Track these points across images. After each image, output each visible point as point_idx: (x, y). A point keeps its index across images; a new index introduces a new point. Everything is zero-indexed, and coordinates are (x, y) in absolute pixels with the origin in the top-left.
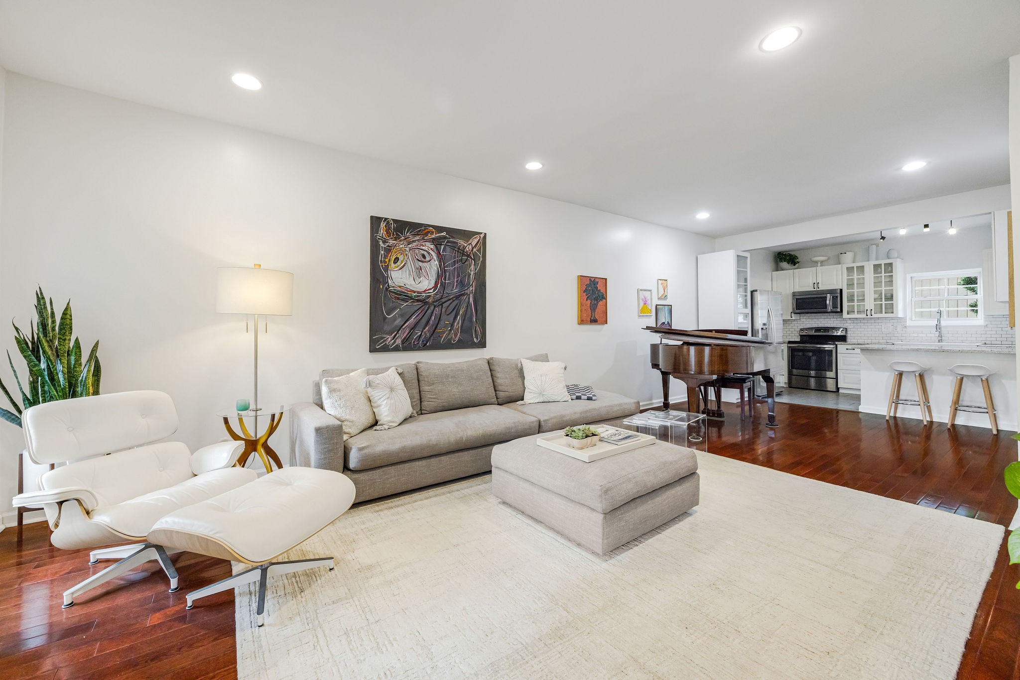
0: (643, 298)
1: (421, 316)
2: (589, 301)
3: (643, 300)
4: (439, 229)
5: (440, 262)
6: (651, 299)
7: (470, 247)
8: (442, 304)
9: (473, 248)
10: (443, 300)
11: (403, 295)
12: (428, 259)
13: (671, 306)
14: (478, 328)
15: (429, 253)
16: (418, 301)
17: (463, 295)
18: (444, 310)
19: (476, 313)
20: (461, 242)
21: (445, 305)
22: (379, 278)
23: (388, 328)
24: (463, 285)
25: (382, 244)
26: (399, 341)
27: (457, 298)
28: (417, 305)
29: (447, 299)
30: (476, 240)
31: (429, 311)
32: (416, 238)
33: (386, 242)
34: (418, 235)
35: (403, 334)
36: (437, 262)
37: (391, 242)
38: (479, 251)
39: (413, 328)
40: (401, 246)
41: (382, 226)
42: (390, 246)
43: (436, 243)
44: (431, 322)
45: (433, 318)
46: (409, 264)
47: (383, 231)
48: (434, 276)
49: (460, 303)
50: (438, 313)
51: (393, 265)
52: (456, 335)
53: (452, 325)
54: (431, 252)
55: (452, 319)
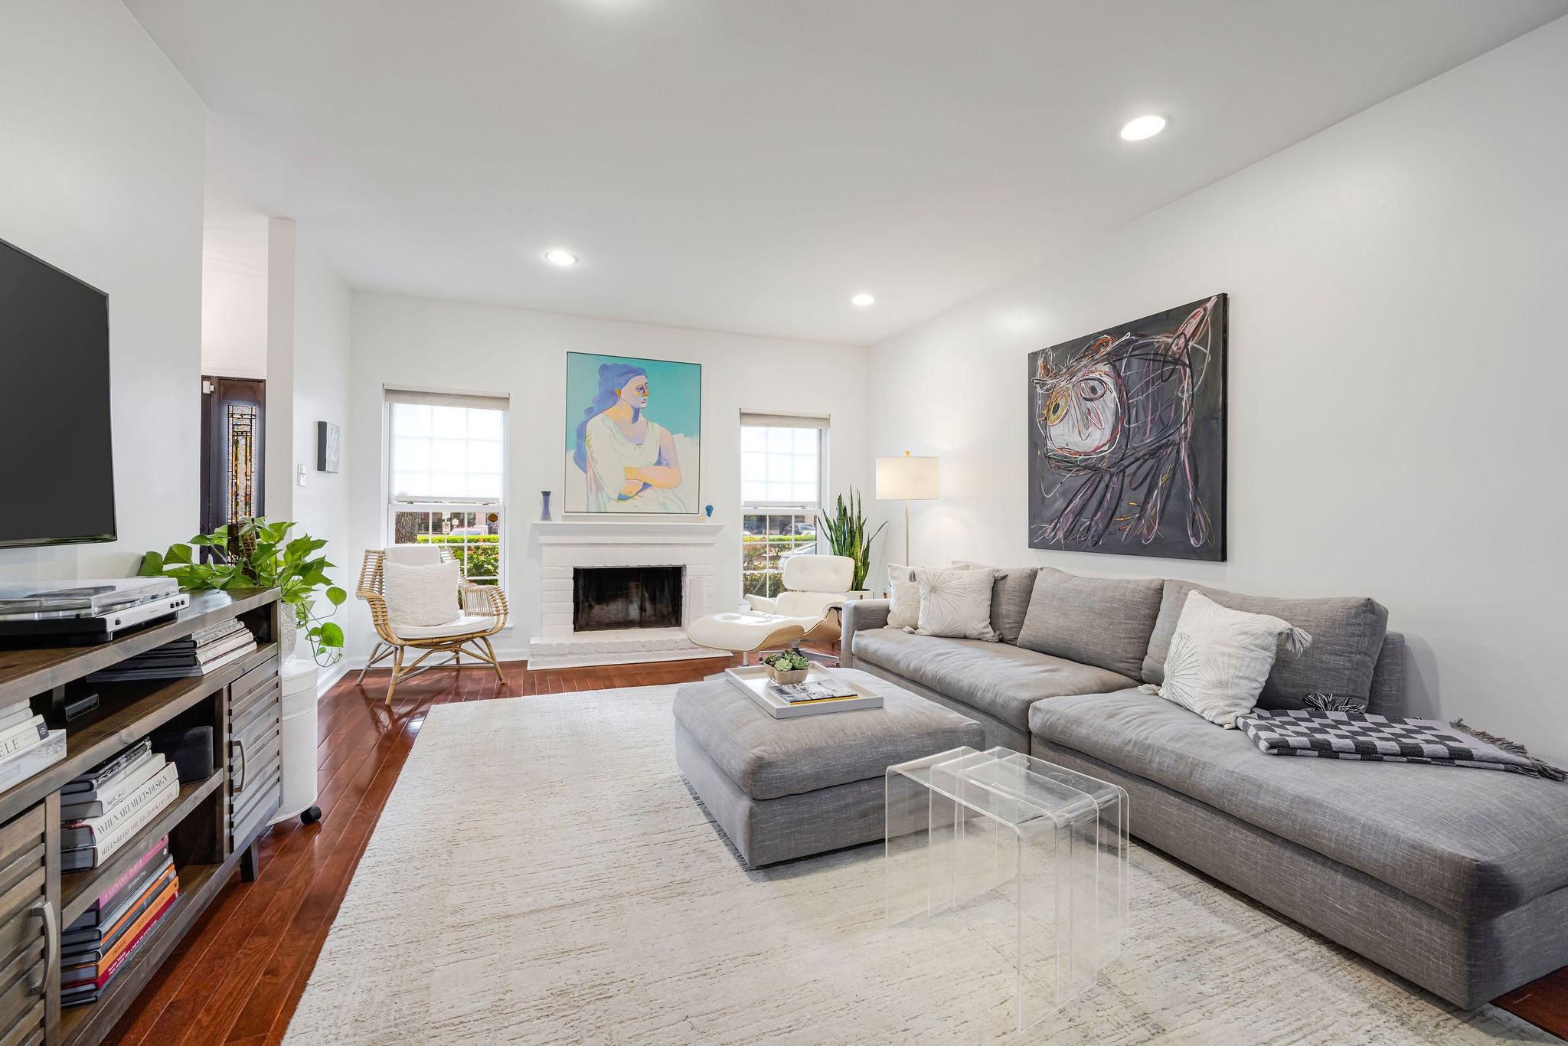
1: (1089, 492)
4: (1117, 331)
5: (1120, 392)
7: (1181, 341)
8: (1123, 471)
9: (1187, 341)
10: (1126, 462)
11: (1065, 462)
12: (1100, 392)
14: (1199, 516)
15: (1101, 382)
16: (1085, 468)
17: (1167, 445)
18: (1127, 481)
19: (1195, 483)
20: (1162, 339)
21: (1129, 471)
22: (1037, 440)
23: (1048, 513)
24: (1164, 426)
25: (1039, 391)
26: (1060, 535)
27: (1153, 454)
28: (1084, 475)
29: (1132, 459)
30: (1194, 322)
31: (1103, 485)
32: (1082, 364)
33: (1044, 385)
34: (1085, 356)
35: (1065, 524)
36: (1115, 394)
37: (1050, 382)
38: (1203, 342)
39: (1079, 514)
40: (1063, 384)
41: (1040, 362)
42: (1047, 390)
43: (1114, 358)
44: (1105, 504)
45: (1108, 496)
46: (1072, 409)
47: (1040, 371)
48: (1111, 419)
49: (1159, 462)
50: (1117, 487)
51: (1052, 417)
52: (1150, 529)
53: (1143, 509)
54: (1106, 379)
55: (1142, 498)
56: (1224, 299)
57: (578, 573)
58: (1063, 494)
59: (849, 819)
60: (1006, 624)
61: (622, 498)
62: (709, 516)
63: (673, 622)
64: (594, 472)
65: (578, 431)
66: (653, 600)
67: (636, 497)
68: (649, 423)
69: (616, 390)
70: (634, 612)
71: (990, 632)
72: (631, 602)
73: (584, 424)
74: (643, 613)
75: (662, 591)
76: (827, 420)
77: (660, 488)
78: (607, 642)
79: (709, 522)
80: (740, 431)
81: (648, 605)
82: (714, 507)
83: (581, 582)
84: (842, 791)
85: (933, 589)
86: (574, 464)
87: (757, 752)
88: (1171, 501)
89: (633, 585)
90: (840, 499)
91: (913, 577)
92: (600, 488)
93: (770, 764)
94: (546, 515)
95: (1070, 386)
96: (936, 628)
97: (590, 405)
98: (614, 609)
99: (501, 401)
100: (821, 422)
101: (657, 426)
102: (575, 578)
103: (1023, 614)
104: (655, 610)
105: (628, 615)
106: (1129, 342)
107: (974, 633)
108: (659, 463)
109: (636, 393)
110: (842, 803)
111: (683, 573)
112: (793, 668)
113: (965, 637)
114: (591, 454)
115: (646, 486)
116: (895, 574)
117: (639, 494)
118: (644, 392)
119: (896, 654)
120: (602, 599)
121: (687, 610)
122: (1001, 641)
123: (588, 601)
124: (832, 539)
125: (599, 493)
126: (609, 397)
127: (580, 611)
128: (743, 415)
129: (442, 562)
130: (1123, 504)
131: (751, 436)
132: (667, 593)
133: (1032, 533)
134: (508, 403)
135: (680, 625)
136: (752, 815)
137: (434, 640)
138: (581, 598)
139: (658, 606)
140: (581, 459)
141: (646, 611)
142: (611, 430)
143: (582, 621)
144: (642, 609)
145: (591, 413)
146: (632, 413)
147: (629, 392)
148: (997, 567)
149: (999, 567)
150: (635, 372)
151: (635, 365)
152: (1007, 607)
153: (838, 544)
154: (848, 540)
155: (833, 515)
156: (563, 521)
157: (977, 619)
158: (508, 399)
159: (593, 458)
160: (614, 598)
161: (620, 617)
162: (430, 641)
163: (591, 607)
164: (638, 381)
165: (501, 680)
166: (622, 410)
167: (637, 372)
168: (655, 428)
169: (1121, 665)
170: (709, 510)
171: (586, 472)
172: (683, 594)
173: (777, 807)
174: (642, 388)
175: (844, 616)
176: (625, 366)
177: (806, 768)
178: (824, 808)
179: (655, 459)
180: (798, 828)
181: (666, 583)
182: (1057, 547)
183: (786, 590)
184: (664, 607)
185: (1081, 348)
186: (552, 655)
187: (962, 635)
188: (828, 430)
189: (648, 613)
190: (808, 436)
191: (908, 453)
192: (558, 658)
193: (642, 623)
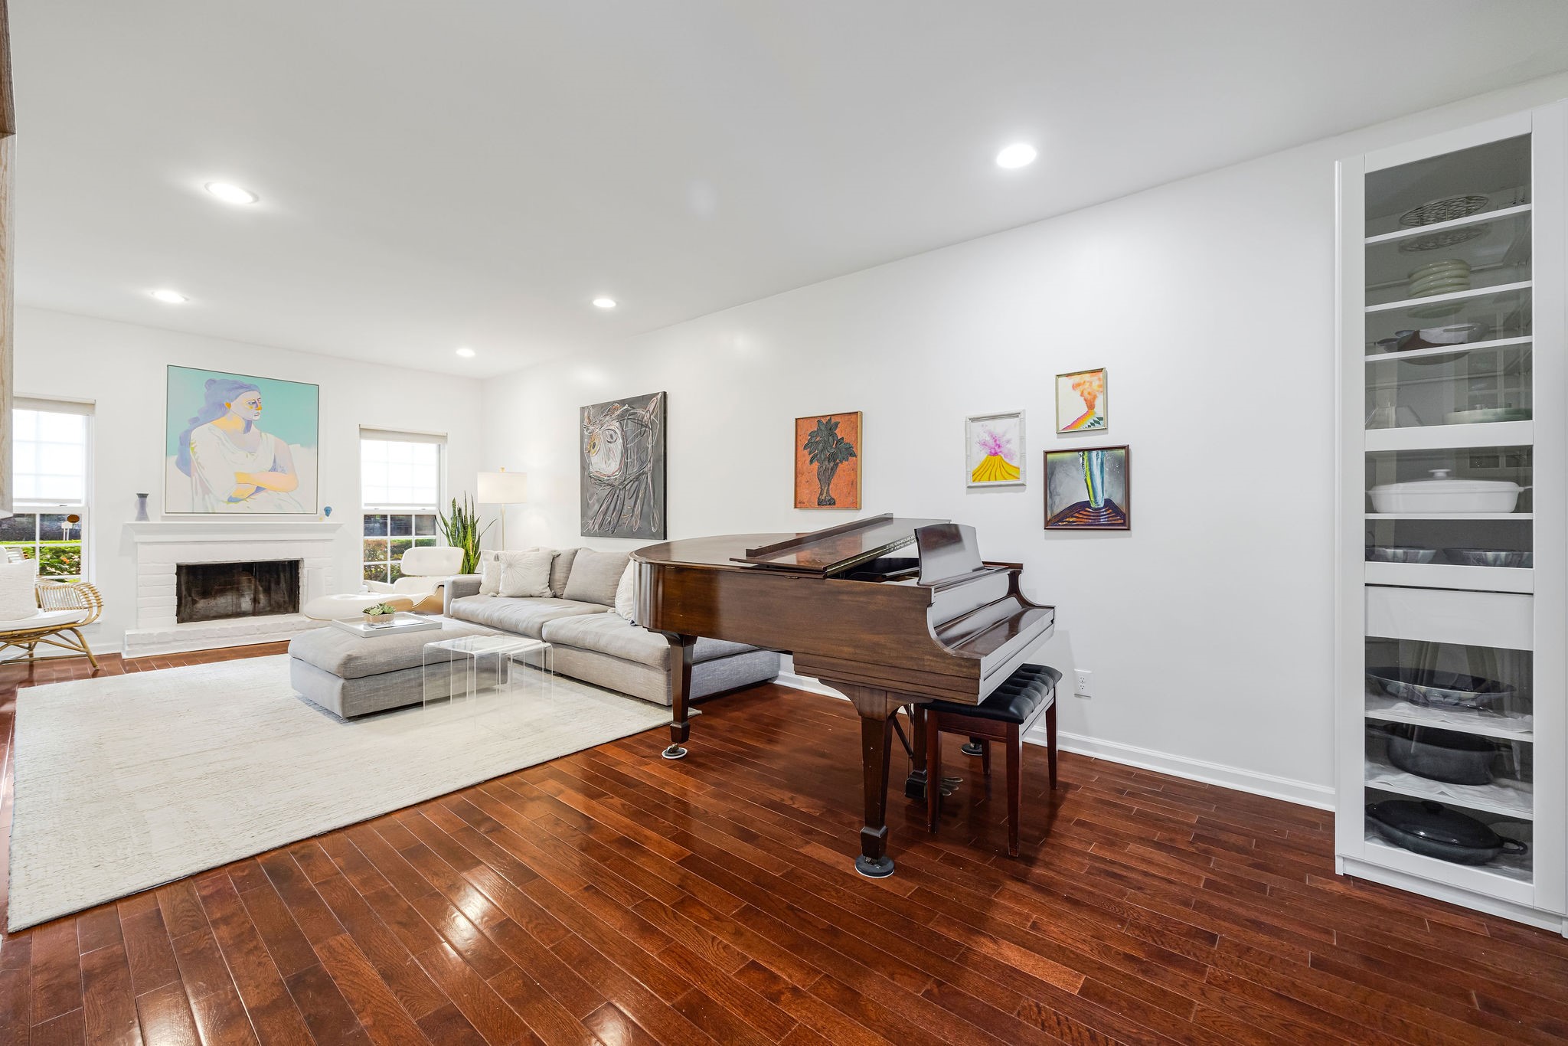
0: (988, 439)
1: (610, 500)
2: (816, 465)
3: (984, 444)
4: (623, 402)
5: (623, 439)
6: (1022, 439)
7: (648, 415)
8: (625, 487)
9: (650, 415)
10: (626, 483)
11: (599, 481)
12: (615, 438)
13: (1126, 448)
14: (655, 515)
15: (615, 432)
16: (608, 485)
17: (643, 473)
18: (627, 493)
19: (654, 496)
20: (640, 412)
21: (628, 487)
22: (584, 466)
23: (591, 513)
24: (642, 463)
25: (586, 433)
26: (597, 527)
27: (637, 478)
28: (608, 489)
29: (628, 481)
30: (653, 404)
31: (616, 495)
32: (607, 419)
33: (588, 429)
34: (608, 415)
35: (599, 520)
36: (621, 441)
37: (591, 428)
38: (656, 417)
39: (605, 514)
40: (597, 430)
41: (586, 414)
42: (590, 433)
43: (621, 418)
44: (617, 508)
45: (618, 503)
46: (602, 448)
47: (586, 420)
48: (620, 456)
49: (640, 483)
50: (621, 496)
51: (592, 451)
52: (636, 522)
53: (633, 511)
54: (617, 431)
55: (633, 504)
56: (665, 393)
57: (180, 568)
58: (598, 501)
59: (412, 687)
60: (557, 585)
61: (231, 500)
62: (328, 516)
63: (291, 609)
64: (199, 475)
65: (180, 438)
66: (267, 591)
67: (248, 500)
68: (263, 434)
69: (225, 403)
70: (246, 603)
71: (548, 592)
72: (243, 595)
73: (188, 433)
74: (257, 605)
75: (278, 583)
76: (444, 437)
77: (275, 491)
78: (218, 628)
79: (327, 520)
80: (360, 442)
81: (262, 597)
82: (333, 508)
83: (183, 579)
84: (407, 672)
85: (510, 565)
86: (177, 468)
87: (349, 653)
88: (644, 507)
89: (244, 579)
90: (454, 502)
91: (497, 558)
92: (206, 491)
93: (356, 658)
94: (143, 514)
95: (601, 432)
96: (511, 592)
97: (196, 415)
98: (224, 602)
99: (86, 407)
100: (440, 439)
101: (271, 437)
102: (178, 574)
103: (567, 578)
104: (270, 600)
105: (240, 607)
106: (627, 410)
107: (537, 593)
108: (274, 469)
109: (248, 406)
110: (407, 678)
111: (301, 565)
112: (383, 613)
113: (532, 596)
114: (197, 459)
115: (259, 489)
116: (487, 557)
117: (252, 497)
118: (257, 406)
119: (478, 610)
120: (206, 594)
121: (305, 598)
122: (555, 597)
123: (190, 596)
124: (448, 534)
125: (206, 496)
126: (218, 408)
127: (183, 605)
128: (362, 430)
129: (10, 562)
130: (625, 507)
131: (370, 448)
132: (283, 585)
133: (583, 526)
134: (94, 409)
135: (298, 612)
136: (344, 687)
137: (14, 632)
138: (184, 593)
139: (273, 595)
140: (185, 464)
141: (259, 603)
142: (221, 439)
143: (185, 613)
144: (255, 601)
145: (196, 422)
146: (243, 424)
147: (241, 405)
148: (553, 549)
149: (557, 549)
150: (247, 388)
151: (246, 381)
152: (559, 575)
153: (453, 538)
154: (462, 534)
155: (448, 514)
156: (162, 521)
157: (540, 585)
158: (94, 405)
159: (199, 463)
160: (222, 592)
161: (230, 609)
162: (10, 633)
163: (194, 602)
164: (253, 396)
165: (95, 667)
166: (233, 420)
167: (248, 388)
168: (270, 439)
169: (609, 601)
170: (328, 511)
171: (190, 476)
172: (300, 584)
173: (361, 682)
174: (255, 402)
175: (446, 591)
176: (235, 382)
177: (382, 659)
178: (394, 681)
179: (270, 465)
180: (376, 693)
181: (282, 576)
182: (595, 535)
183: (403, 576)
184: (280, 596)
185: (606, 409)
186: (153, 643)
187: (529, 595)
188: (446, 447)
189: (261, 605)
190: (429, 449)
191: (503, 469)
192: (159, 646)
193: (255, 613)
